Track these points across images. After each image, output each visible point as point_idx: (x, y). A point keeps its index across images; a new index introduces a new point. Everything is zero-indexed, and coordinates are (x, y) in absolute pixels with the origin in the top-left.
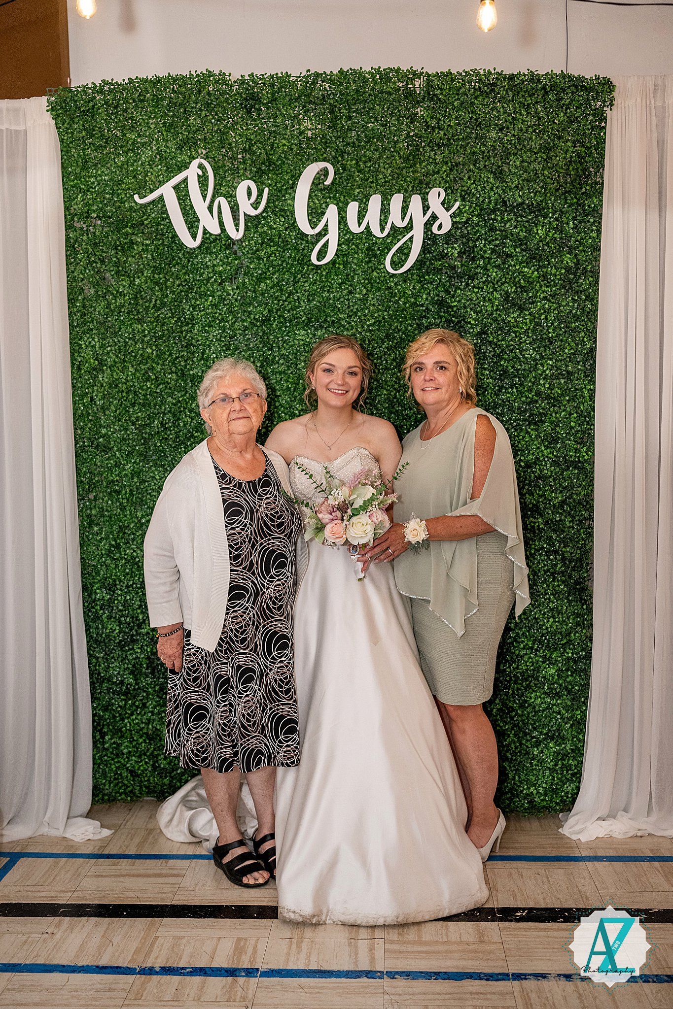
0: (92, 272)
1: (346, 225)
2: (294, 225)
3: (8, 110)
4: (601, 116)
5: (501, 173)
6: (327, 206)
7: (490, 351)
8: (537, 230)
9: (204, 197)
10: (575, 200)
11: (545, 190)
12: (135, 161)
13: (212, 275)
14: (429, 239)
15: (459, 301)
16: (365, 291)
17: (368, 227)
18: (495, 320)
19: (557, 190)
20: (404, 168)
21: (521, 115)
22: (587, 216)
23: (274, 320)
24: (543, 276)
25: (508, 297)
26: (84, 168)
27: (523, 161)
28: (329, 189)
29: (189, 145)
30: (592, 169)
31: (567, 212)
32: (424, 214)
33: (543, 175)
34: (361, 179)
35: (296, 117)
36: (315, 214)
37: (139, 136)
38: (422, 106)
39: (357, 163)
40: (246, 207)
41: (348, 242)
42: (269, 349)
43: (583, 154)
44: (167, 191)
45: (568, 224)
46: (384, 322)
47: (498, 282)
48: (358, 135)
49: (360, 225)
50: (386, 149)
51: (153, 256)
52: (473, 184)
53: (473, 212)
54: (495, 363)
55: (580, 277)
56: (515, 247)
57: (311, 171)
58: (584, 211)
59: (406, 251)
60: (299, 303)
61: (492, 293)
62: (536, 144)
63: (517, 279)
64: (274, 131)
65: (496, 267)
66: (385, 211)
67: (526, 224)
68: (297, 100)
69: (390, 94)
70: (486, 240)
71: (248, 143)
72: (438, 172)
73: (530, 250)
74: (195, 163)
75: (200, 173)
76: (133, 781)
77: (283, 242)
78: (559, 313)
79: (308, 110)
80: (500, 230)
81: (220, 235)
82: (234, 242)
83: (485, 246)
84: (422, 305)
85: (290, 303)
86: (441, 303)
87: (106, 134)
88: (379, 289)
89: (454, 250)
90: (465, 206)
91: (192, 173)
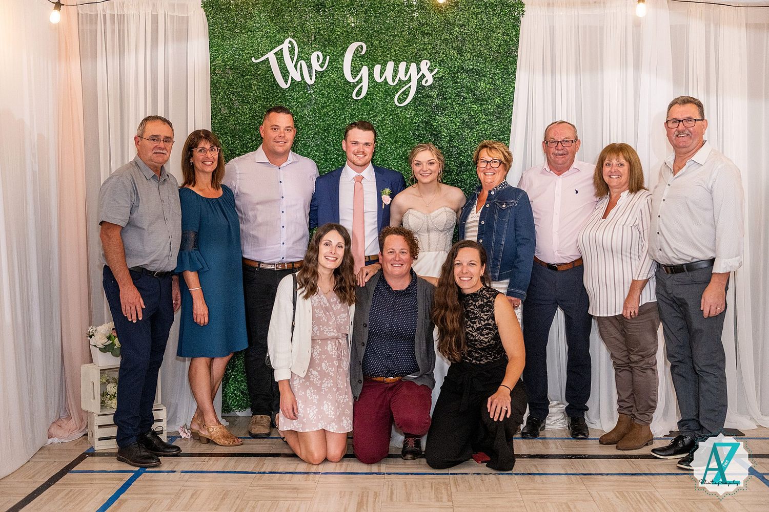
0: (227, 100)
1: (373, 77)
2: (343, 77)
3: (178, 5)
4: (518, 20)
5: (461, 51)
6: (362, 66)
7: (455, 151)
8: (481, 84)
9: (292, 59)
10: (503, 67)
11: (486, 62)
12: (252, 37)
13: (296, 103)
14: (420, 86)
15: (438, 122)
16: (383, 115)
17: (385, 79)
18: (457, 134)
19: (492, 62)
20: (407, 46)
21: (473, 18)
22: (509, 75)
23: (331, 129)
24: (484, 110)
25: (464, 121)
26: (223, 39)
27: (473, 45)
28: (363, 56)
29: (284, 30)
30: (513, 48)
31: (498, 73)
32: (418, 75)
33: (484, 52)
34: (382, 52)
35: (345, 16)
36: (355, 71)
37: (255, 23)
38: (417, 12)
39: (380, 43)
40: (316, 66)
41: (374, 86)
42: (328, 145)
43: (508, 40)
44: (271, 56)
45: (498, 80)
46: (394, 133)
47: (459, 112)
48: (381, 27)
49: (381, 77)
50: (395, 36)
51: (263, 91)
52: (445, 57)
53: (445, 72)
54: (458, 157)
55: (505, 110)
56: (468, 93)
57: (353, 46)
58: (508, 72)
59: (407, 93)
60: (345, 120)
61: (456, 118)
62: (481, 35)
63: (469, 111)
64: (333, 23)
65: (458, 104)
66: (396, 71)
67: (474, 81)
68: (346, 7)
69: (399, 5)
70: (452, 88)
71: (317, 30)
72: (426, 49)
73: (476, 95)
74: (287, 40)
75: (290, 46)
76: (244, 397)
77: (336, 85)
78: (492, 130)
79: (353, 12)
80: (461, 83)
81: (301, 81)
82: (309, 85)
83: (452, 91)
84: (416, 123)
85: (340, 120)
86: (427, 123)
87: (235, 21)
88: (391, 115)
89: (434, 93)
90: (441, 69)
91: (285, 46)
